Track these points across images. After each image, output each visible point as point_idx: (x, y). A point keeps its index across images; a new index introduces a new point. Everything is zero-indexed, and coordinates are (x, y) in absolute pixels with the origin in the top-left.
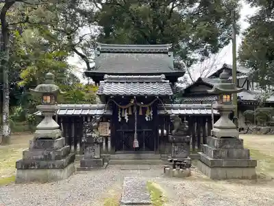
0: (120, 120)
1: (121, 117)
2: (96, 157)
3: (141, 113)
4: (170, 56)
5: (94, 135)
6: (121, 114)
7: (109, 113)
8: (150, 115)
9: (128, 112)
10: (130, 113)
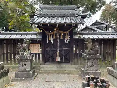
0: (47, 42)
1: (48, 40)
2: (27, 70)
3: (61, 38)
4: (76, 11)
5: (25, 53)
6: (48, 38)
7: (40, 37)
8: (68, 39)
9: (53, 37)
10: (54, 38)
